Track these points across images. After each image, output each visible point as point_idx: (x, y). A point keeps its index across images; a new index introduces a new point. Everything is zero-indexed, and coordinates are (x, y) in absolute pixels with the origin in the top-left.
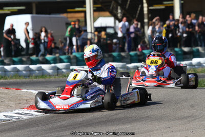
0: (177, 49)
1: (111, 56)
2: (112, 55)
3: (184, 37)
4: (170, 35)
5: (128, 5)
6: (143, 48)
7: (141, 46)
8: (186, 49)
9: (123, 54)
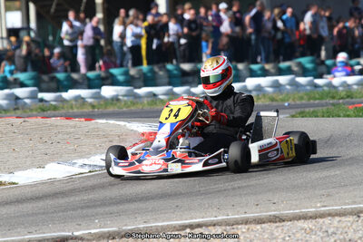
0: (169, 67)
1: (54, 79)
2: (55, 77)
3: (181, 45)
4: (155, 41)
6: (108, 66)
7: (104, 62)
8: (186, 67)
9: (75, 76)
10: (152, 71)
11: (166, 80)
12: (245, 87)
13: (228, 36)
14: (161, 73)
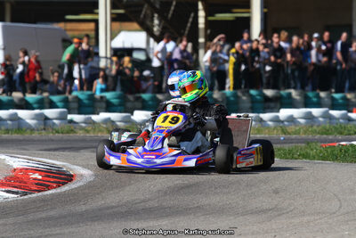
0: (253, 92)
1: (139, 99)
2: (140, 97)
3: (266, 72)
4: (243, 67)
5: (171, 12)
8: (269, 93)
9: (160, 97)
10: (235, 95)
11: (249, 105)
12: (278, 117)
13: (314, 64)
14: (244, 98)
